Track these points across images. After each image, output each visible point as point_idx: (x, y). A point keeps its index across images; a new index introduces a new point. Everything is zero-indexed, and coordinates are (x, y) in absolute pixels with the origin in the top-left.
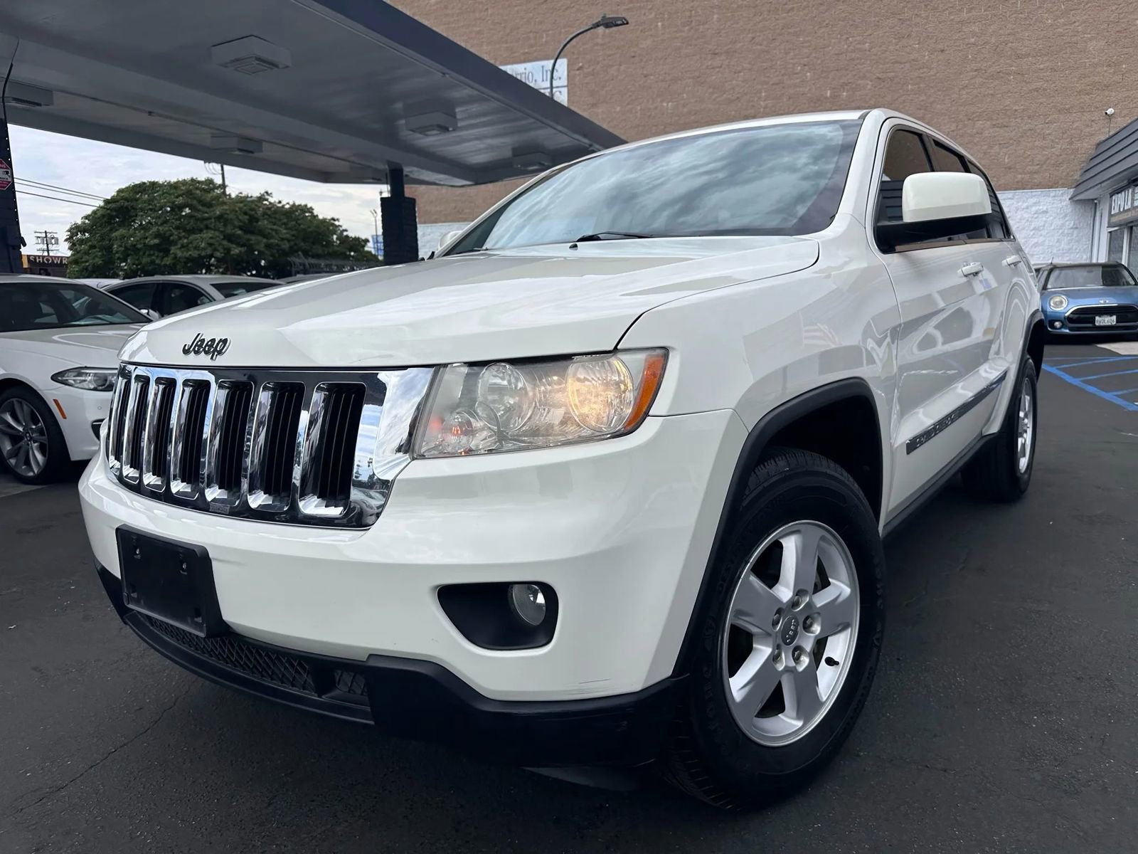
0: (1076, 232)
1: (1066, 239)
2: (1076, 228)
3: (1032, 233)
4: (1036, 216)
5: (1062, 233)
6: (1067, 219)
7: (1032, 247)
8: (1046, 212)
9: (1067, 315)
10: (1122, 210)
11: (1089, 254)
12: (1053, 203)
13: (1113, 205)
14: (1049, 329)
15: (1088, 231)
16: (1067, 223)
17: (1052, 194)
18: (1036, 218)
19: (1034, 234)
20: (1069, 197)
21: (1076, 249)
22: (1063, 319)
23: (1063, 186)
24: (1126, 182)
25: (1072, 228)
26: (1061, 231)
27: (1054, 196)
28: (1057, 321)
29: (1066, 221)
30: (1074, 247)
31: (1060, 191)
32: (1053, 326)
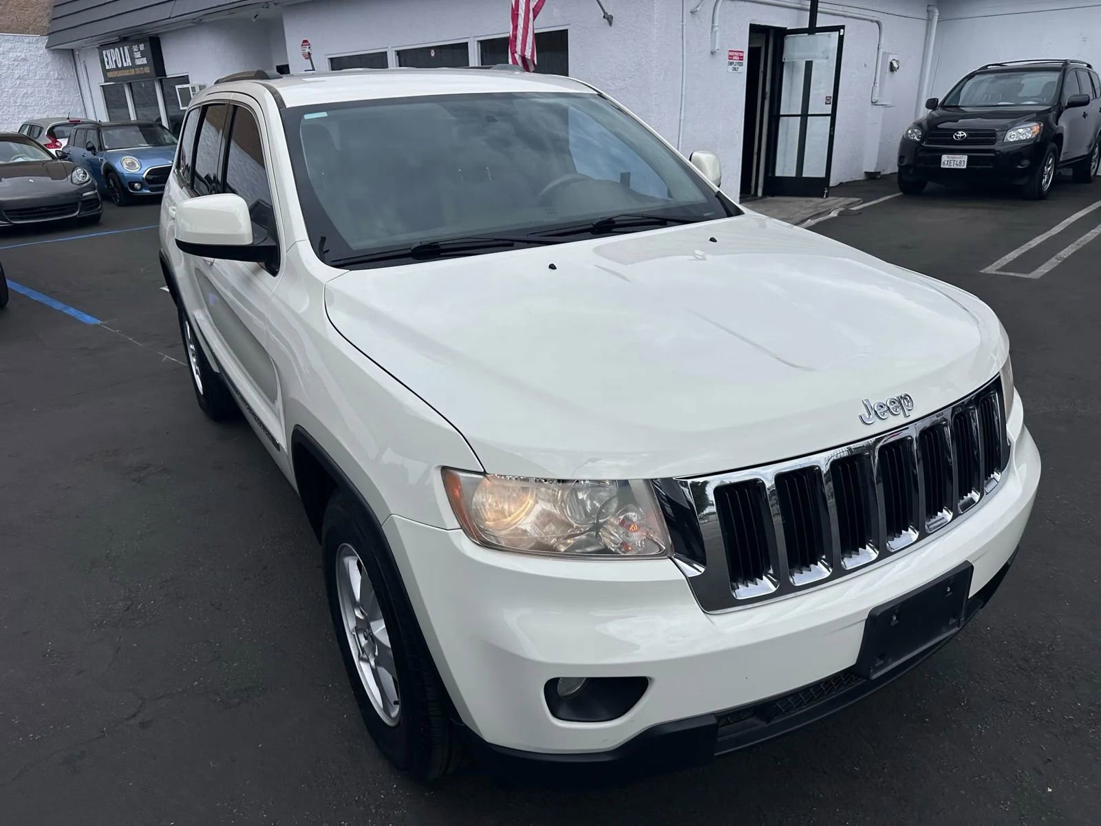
0: (62, 82)
1: (55, 93)
2: (62, 79)
3: (18, 82)
4: (16, 63)
5: (49, 84)
6: (50, 68)
7: (23, 96)
8: (25, 60)
9: (144, 176)
10: (120, 66)
11: (82, 107)
12: (30, 50)
13: (106, 60)
14: (131, 191)
15: (74, 83)
16: (52, 73)
17: (26, 40)
18: (17, 66)
19: (20, 84)
20: (45, 45)
21: (68, 102)
22: (142, 180)
23: (35, 32)
24: (115, 39)
25: (57, 79)
26: (47, 82)
27: (29, 43)
28: (136, 182)
29: (50, 71)
30: (66, 99)
31: (33, 38)
32: (133, 188)
